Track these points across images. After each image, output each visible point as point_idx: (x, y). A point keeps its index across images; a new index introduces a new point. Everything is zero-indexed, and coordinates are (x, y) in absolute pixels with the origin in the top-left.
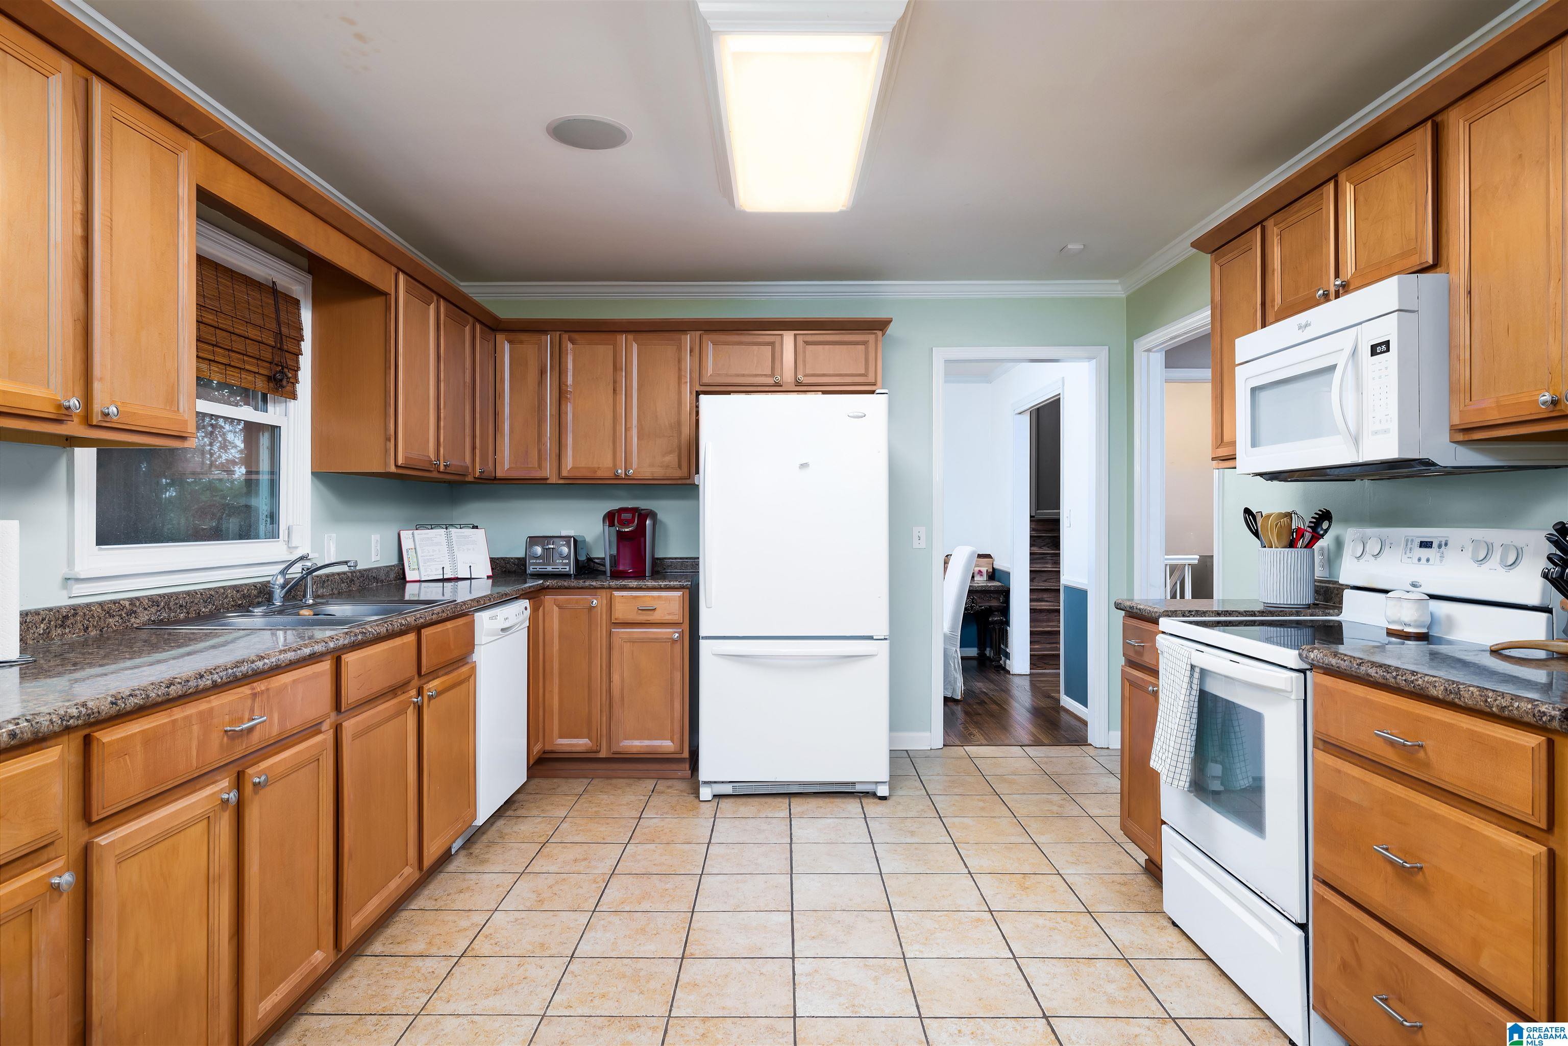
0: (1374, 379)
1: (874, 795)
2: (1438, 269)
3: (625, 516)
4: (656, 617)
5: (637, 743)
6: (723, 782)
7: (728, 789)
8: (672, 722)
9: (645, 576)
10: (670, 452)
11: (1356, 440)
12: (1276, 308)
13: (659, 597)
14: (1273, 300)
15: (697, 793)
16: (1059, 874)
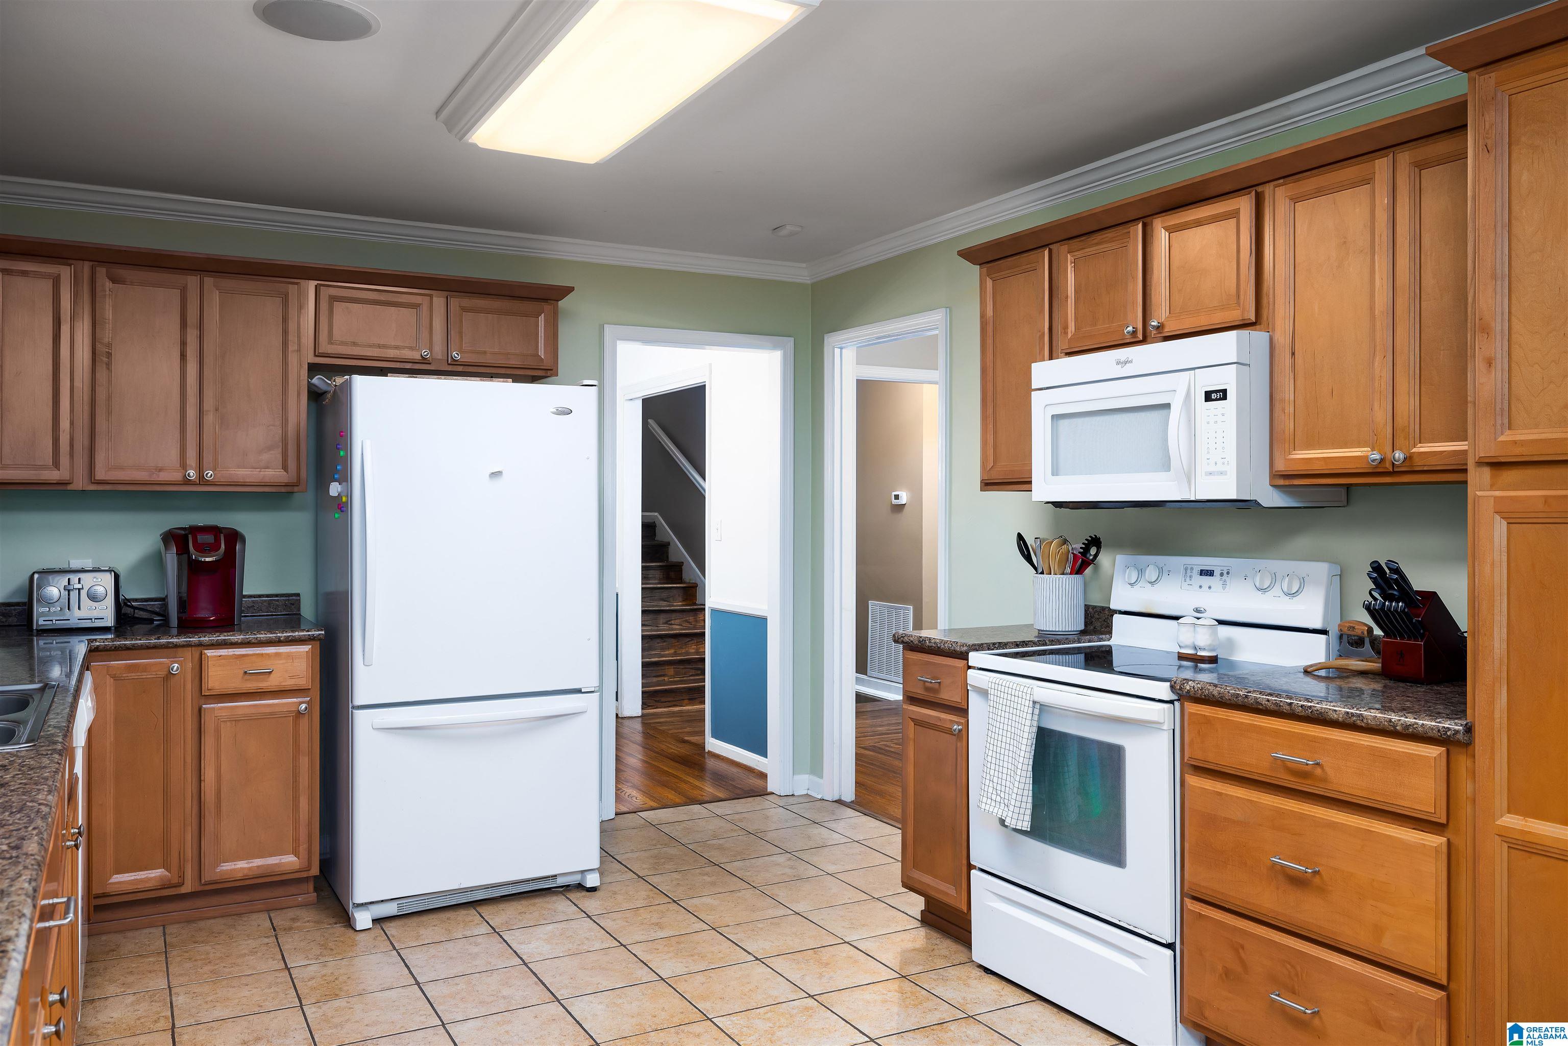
0: (1208, 423)
1: (580, 887)
2: (1258, 327)
3: (202, 538)
4: (272, 682)
5: (242, 864)
6: (382, 901)
7: (391, 909)
8: (296, 829)
9: (233, 624)
10: (269, 448)
11: (1189, 477)
12: (1070, 335)
13: (277, 655)
14: (1066, 328)
15: (347, 921)
16: (845, 942)
